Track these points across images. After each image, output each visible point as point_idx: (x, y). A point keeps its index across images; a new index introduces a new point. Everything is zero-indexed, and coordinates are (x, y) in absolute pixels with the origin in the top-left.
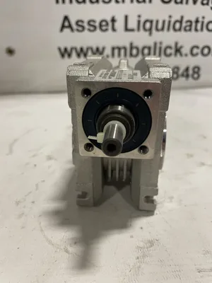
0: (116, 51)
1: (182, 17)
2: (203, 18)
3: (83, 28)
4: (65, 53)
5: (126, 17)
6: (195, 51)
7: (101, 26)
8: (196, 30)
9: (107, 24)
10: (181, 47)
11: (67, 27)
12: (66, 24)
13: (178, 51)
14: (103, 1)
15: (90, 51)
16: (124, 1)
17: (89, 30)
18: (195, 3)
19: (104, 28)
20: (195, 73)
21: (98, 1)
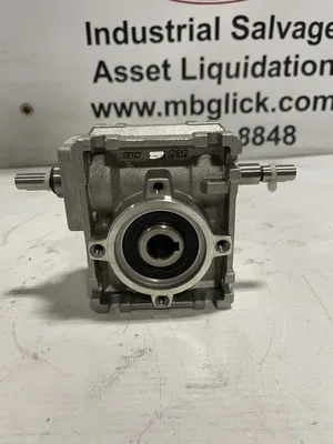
0: (171, 107)
1: (265, 57)
2: (297, 56)
3: (125, 76)
4: (100, 111)
5: (184, 60)
6: (286, 104)
7: (148, 72)
8: (287, 74)
9: (158, 71)
10: (265, 99)
11: (103, 76)
12: (102, 72)
13: (261, 104)
14: (152, 40)
15: (134, 107)
16: (179, 39)
17: (133, 79)
18: (283, 35)
19: (153, 76)
20: (287, 134)
21: (144, 40)
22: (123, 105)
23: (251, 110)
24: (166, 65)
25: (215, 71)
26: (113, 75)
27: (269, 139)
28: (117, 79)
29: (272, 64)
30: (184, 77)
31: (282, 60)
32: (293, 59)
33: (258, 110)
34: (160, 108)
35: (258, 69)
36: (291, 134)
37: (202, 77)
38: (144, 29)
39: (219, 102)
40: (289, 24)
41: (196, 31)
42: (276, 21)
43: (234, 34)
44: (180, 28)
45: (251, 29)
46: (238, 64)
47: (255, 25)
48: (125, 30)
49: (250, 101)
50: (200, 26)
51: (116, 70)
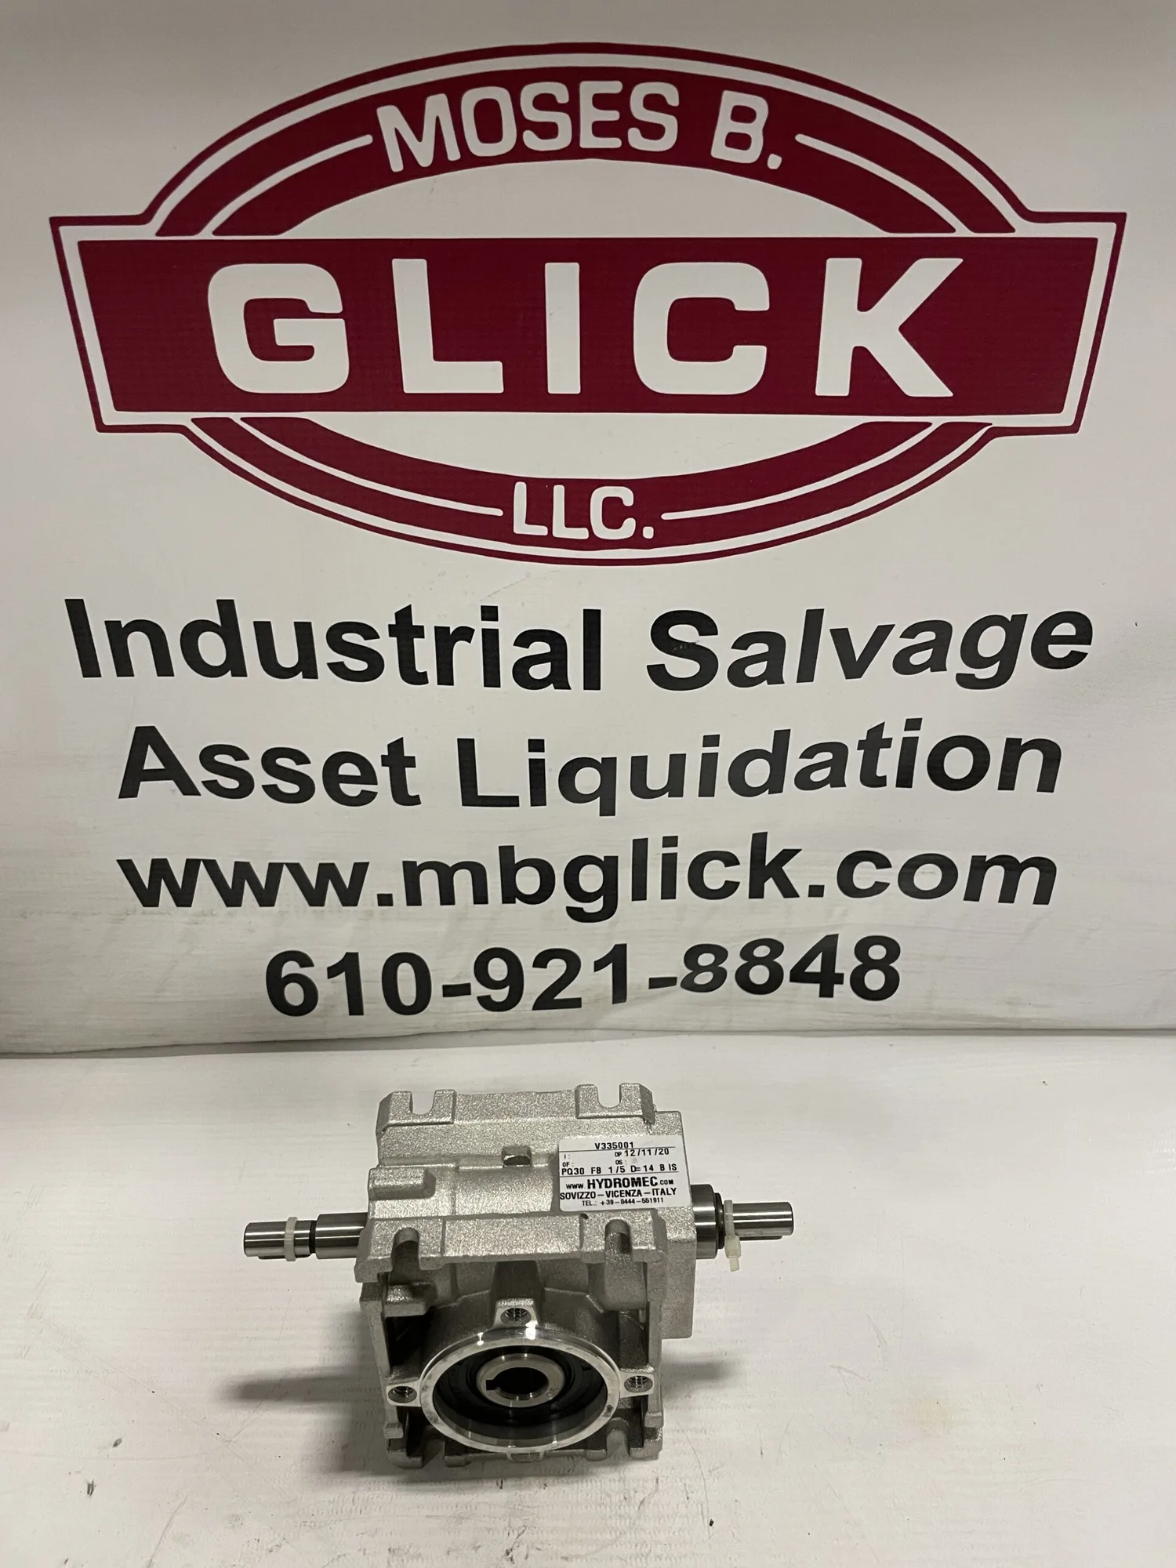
1: (782, 736)
3: (244, 778)
4: (158, 884)
5: (466, 748)
6: (865, 875)
7: (331, 777)
8: (872, 779)
9: (368, 775)
10: (787, 855)
11: (154, 775)
12: (152, 762)
13: (768, 871)
14: (338, 669)
15: (286, 877)
16: (446, 676)
17: (272, 791)
18: (855, 668)
21: (307, 667)
22: (243, 869)
23: (730, 888)
24: (398, 759)
25: (587, 780)
26: (198, 774)
27: (799, 974)
28: (214, 787)
29: (811, 752)
30: (471, 796)
31: (852, 737)
32: (896, 732)
33: (756, 892)
34: (385, 878)
35: (757, 772)
36: (884, 965)
38: (303, 631)
39: (609, 866)
40: (883, 631)
41: (509, 655)
42: (829, 625)
45: (727, 658)
46: (677, 760)
47: (743, 642)
48: (229, 632)
49: (730, 860)
50: (524, 640)
51: (205, 758)
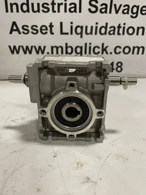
0: (55, 49)
1: (107, 24)
2: (125, 24)
3: (28, 31)
4: (14, 50)
5: (61, 23)
6: (118, 50)
7: (41, 30)
8: (119, 34)
9: (47, 29)
10: (107, 47)
11: (15, 30)
12: (15, 28)
13: (104, 50)
14: (43, 11)
15: (34, 49)
16: (59, 11)
17: (32, 33)
18: (117, 12)
19: (44, 32)
20: (118, 67)
21: (38, 11)
22: (27, 47)
23: (99, 52)
24: (51, 26)
25: (79, 30)
26: (21, 30)
28: (23, 33)
29: (111, 28)
30: (62, 33)
31: (116, 26)
32: (122, 25)
33: (102, 53)
34: (48, 49)
35: (103, 30)
36: (120, 67)
37: (72, 33)
38: (38, 4)
39: (81, 48)
40: (121, 5)
41: (68, 7)
42: (113, 3)
43: (90, 10)
44: (59, 5)
45: (100, 8)
46: (92, 27)
47: (102, 5)
48: (27, 5)
49: (98, 47)
50: (70, 4)
51: (23, 27)
